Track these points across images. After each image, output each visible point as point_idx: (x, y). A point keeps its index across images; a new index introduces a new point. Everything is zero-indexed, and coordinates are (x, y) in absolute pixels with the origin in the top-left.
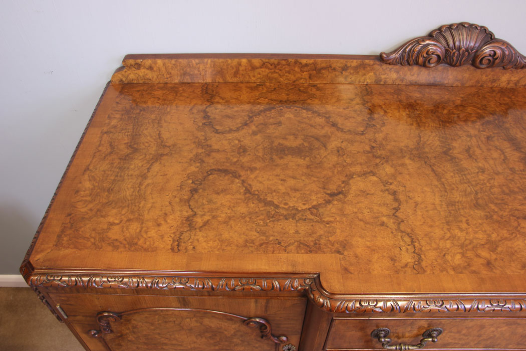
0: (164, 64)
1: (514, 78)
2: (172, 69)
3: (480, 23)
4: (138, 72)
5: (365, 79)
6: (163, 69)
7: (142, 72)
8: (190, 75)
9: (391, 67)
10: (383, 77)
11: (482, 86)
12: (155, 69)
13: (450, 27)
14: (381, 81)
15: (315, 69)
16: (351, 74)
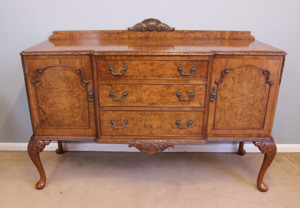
0: (65, 33)
1: (171, 35)
2: (67, 34)
3: (156, 18)
4: (57, 35)
5: (125, 37)
6: (65, 34)
7: (58, 35)
8: (72, 36)
9: (132, 32)
10: (130, 36)
11: (162, 38)
12: (62, 34)
13: (147, 20)
14: (130, 37)
15: (109, 34)
16: (120, 35)
